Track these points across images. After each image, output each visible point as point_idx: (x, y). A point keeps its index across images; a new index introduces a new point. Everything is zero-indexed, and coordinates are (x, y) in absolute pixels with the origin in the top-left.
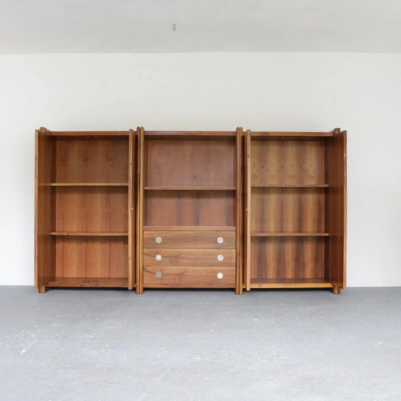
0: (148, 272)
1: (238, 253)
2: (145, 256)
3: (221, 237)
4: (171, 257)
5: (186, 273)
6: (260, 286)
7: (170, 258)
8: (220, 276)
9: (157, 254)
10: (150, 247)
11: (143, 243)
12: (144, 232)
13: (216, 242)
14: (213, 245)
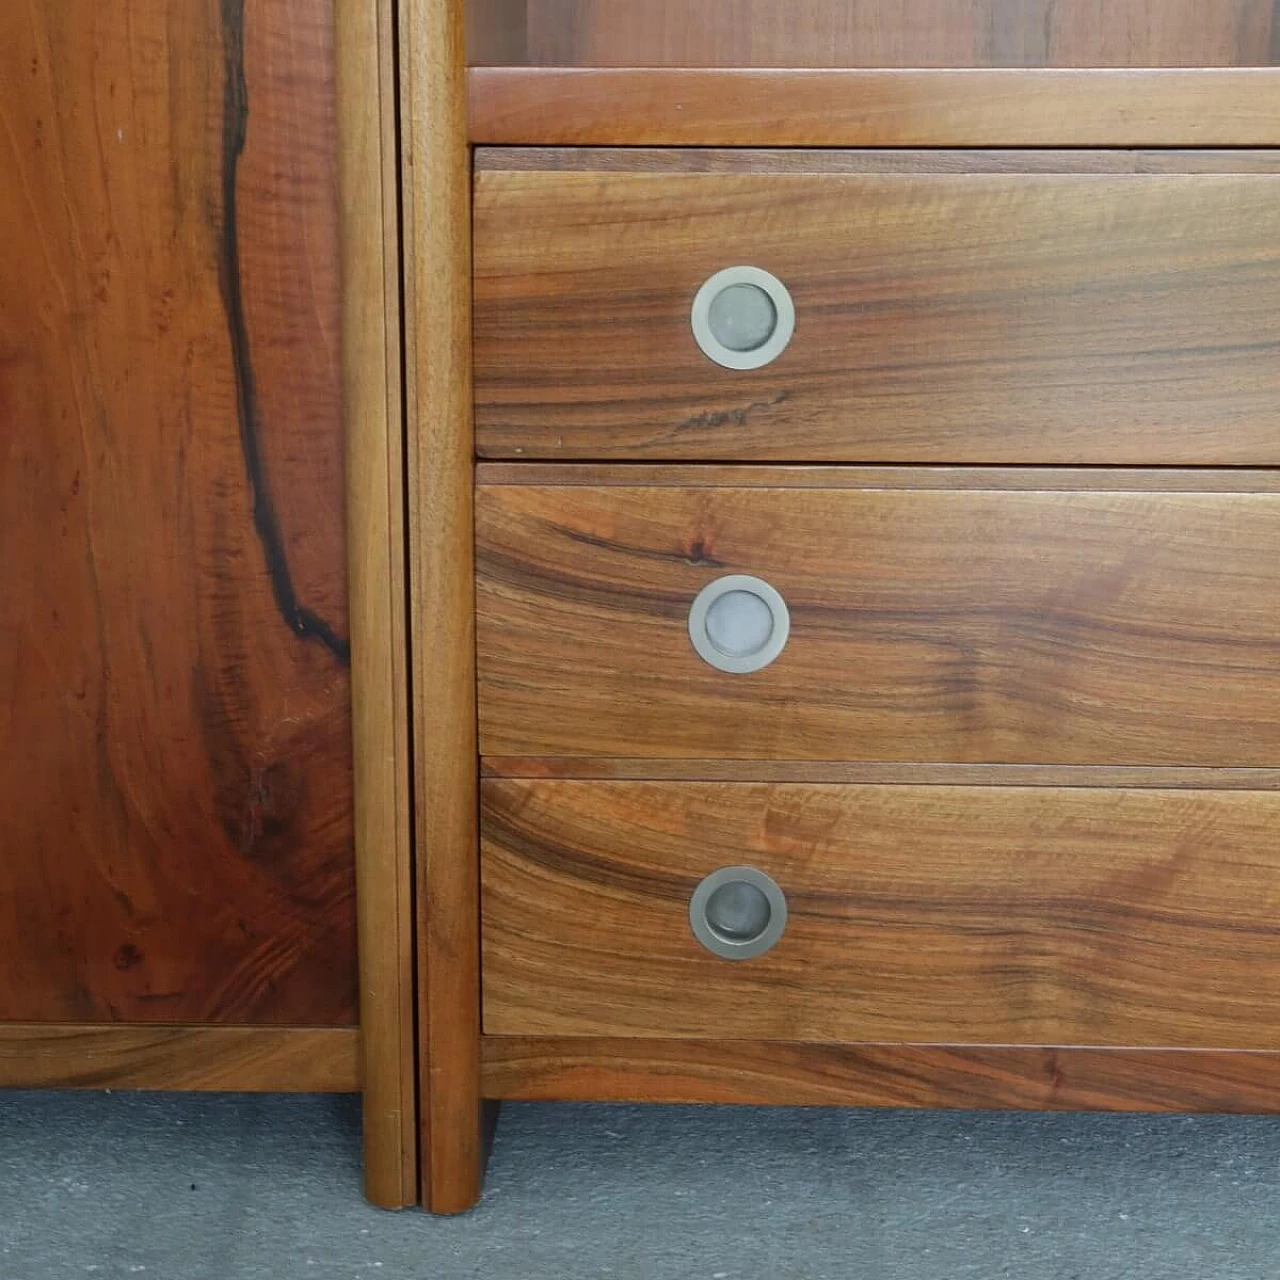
0: (554, 851)
2: (506, 602)
4: (945, 615)
9: (705, 559)
10: (582, 445)
11: (470, 376)
12: (483, 175)
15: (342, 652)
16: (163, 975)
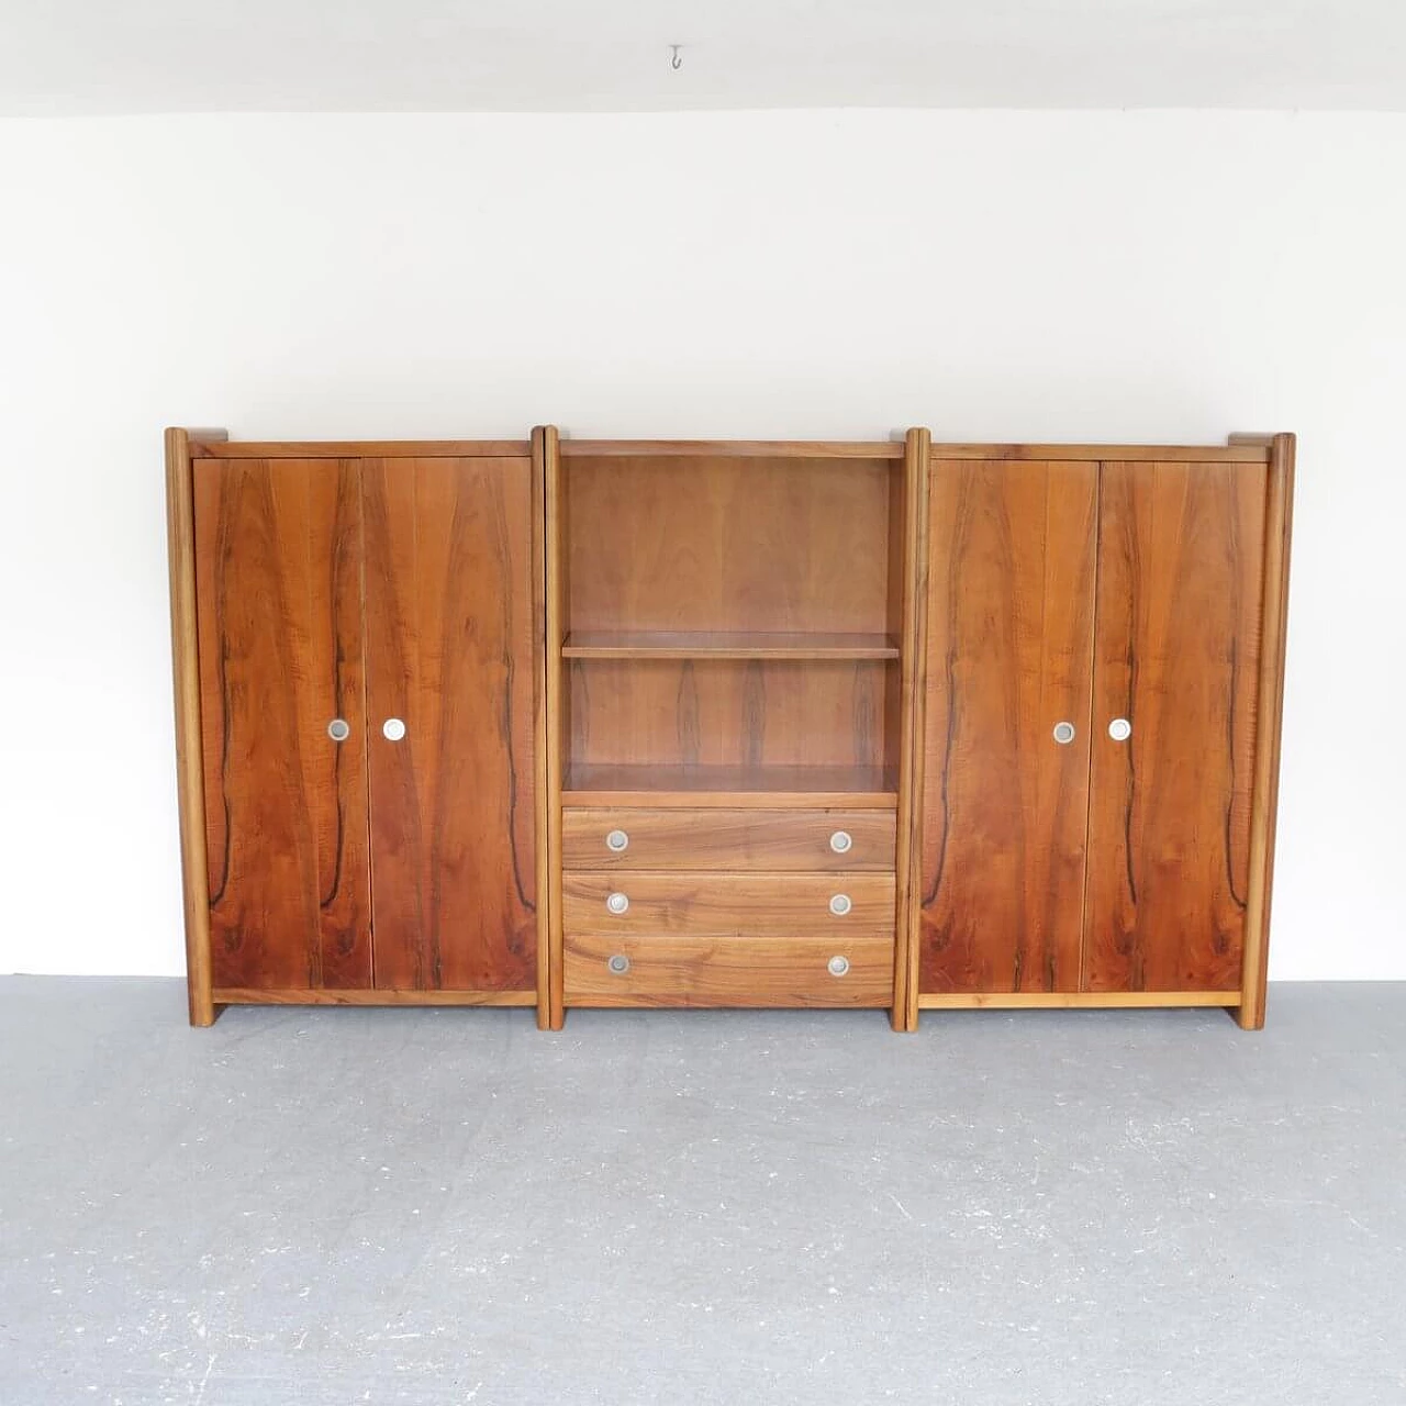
0: (579, 951)
1: (904, 887)
2: (568, 898)
3: (844, 830)
4: (660, 901)
5: (716, 958)
6: (980, 1001)
7: (660, 907)
8: (837, 965)
9: (610, 890)
10: (585, 866)
11: (562, 853)
12: (564, 814)
13: (824, 848)
14: (812, 860)
15: (534, 909)
16: (494, 979)
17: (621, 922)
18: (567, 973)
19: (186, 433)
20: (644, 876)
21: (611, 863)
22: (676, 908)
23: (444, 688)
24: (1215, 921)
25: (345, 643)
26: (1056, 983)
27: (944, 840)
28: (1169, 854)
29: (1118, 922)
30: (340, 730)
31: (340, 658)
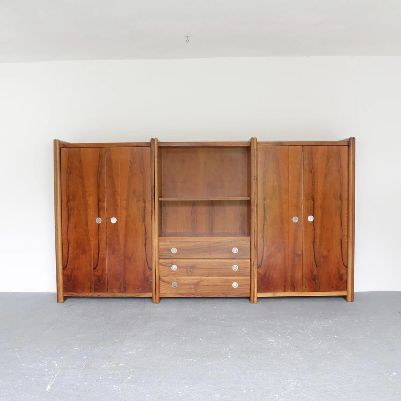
0: (164, 281)
1: (253, 263)
2: (161, 267)
3: (236, 247)
4: (186, 267)
5: (201, 283)
6: (274, 295)
7: (186, 269)
8: (235, 285)
9: (172, 264)
10: (165, 258)
11: (159, 254)
12: (160, 243)
13: (231, 252)
14: (227, 255)
15: (151, 270)
16: (140, 289)
17: (175, 273)
18: (161, 287)
19: (59, 141)
20: (181, 260)
21: (173, 256)
22: (190, 270)
23: (127, 209)
24: (339, 272)
25: (100, 197)
26: (295, 289)
27: (263, 249)
28: (325, 253)
29: (312, 272)
30: (99, 220)
31: (99, 201)
